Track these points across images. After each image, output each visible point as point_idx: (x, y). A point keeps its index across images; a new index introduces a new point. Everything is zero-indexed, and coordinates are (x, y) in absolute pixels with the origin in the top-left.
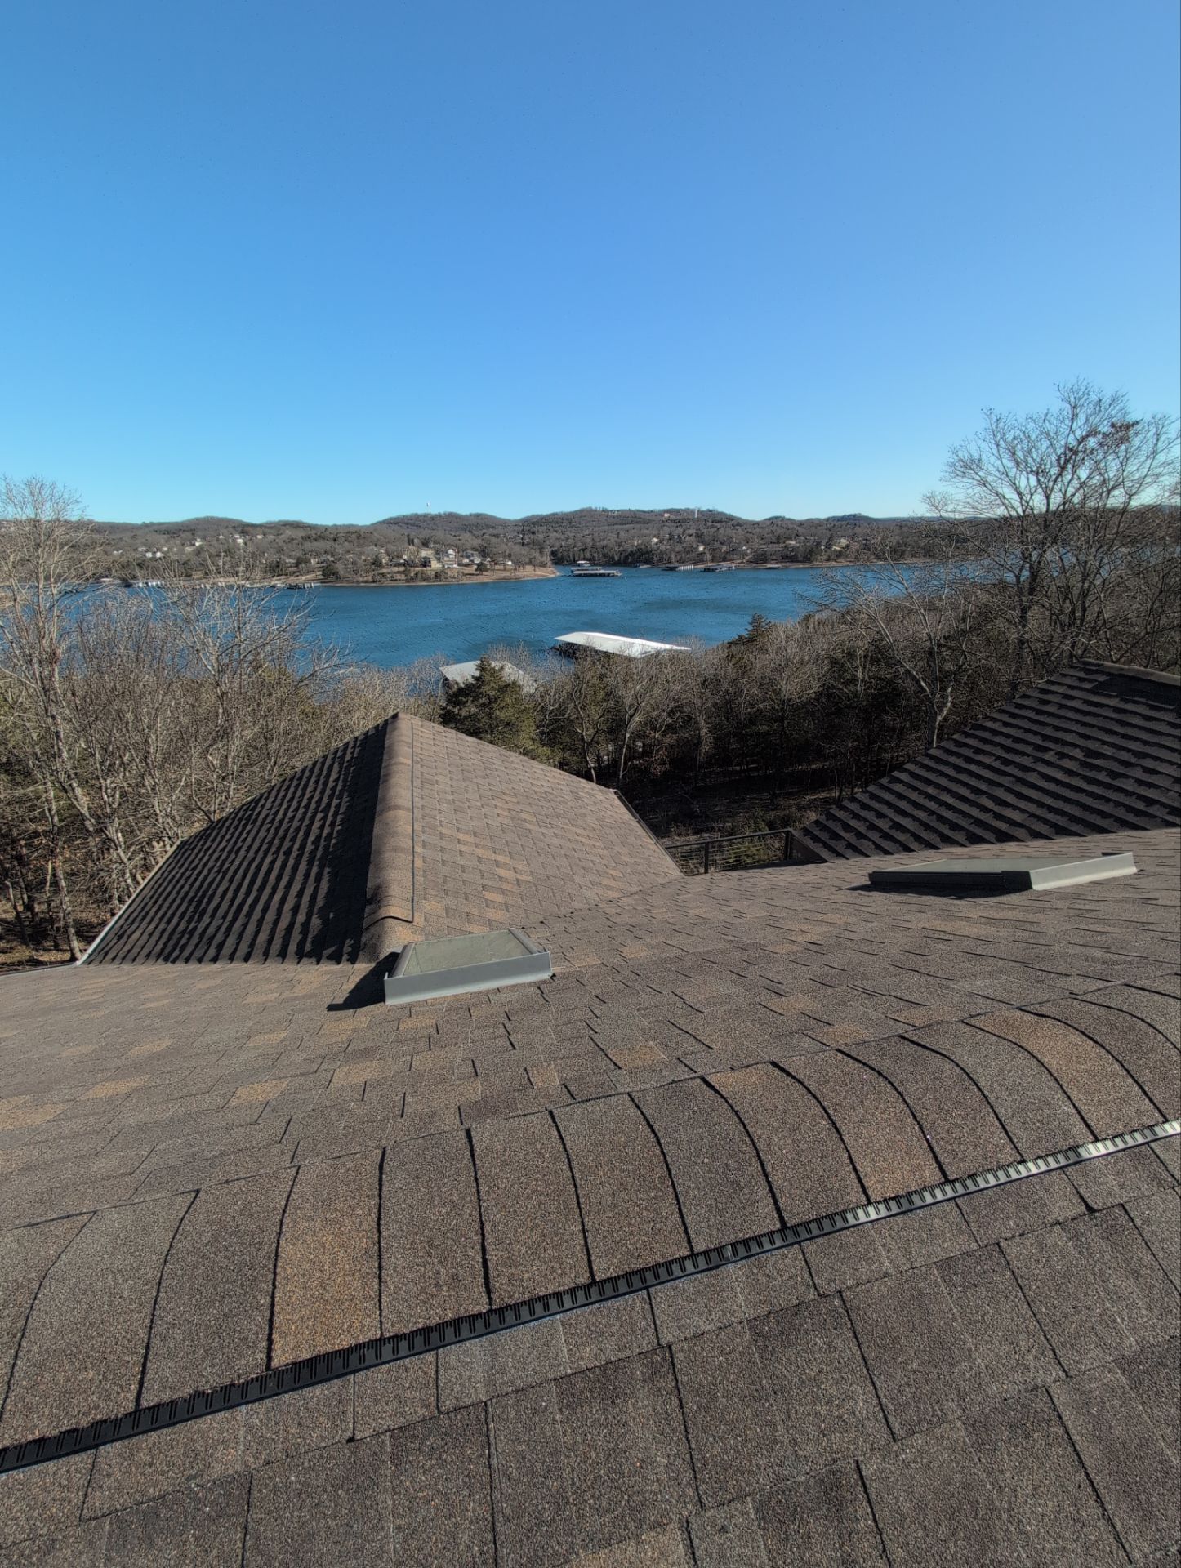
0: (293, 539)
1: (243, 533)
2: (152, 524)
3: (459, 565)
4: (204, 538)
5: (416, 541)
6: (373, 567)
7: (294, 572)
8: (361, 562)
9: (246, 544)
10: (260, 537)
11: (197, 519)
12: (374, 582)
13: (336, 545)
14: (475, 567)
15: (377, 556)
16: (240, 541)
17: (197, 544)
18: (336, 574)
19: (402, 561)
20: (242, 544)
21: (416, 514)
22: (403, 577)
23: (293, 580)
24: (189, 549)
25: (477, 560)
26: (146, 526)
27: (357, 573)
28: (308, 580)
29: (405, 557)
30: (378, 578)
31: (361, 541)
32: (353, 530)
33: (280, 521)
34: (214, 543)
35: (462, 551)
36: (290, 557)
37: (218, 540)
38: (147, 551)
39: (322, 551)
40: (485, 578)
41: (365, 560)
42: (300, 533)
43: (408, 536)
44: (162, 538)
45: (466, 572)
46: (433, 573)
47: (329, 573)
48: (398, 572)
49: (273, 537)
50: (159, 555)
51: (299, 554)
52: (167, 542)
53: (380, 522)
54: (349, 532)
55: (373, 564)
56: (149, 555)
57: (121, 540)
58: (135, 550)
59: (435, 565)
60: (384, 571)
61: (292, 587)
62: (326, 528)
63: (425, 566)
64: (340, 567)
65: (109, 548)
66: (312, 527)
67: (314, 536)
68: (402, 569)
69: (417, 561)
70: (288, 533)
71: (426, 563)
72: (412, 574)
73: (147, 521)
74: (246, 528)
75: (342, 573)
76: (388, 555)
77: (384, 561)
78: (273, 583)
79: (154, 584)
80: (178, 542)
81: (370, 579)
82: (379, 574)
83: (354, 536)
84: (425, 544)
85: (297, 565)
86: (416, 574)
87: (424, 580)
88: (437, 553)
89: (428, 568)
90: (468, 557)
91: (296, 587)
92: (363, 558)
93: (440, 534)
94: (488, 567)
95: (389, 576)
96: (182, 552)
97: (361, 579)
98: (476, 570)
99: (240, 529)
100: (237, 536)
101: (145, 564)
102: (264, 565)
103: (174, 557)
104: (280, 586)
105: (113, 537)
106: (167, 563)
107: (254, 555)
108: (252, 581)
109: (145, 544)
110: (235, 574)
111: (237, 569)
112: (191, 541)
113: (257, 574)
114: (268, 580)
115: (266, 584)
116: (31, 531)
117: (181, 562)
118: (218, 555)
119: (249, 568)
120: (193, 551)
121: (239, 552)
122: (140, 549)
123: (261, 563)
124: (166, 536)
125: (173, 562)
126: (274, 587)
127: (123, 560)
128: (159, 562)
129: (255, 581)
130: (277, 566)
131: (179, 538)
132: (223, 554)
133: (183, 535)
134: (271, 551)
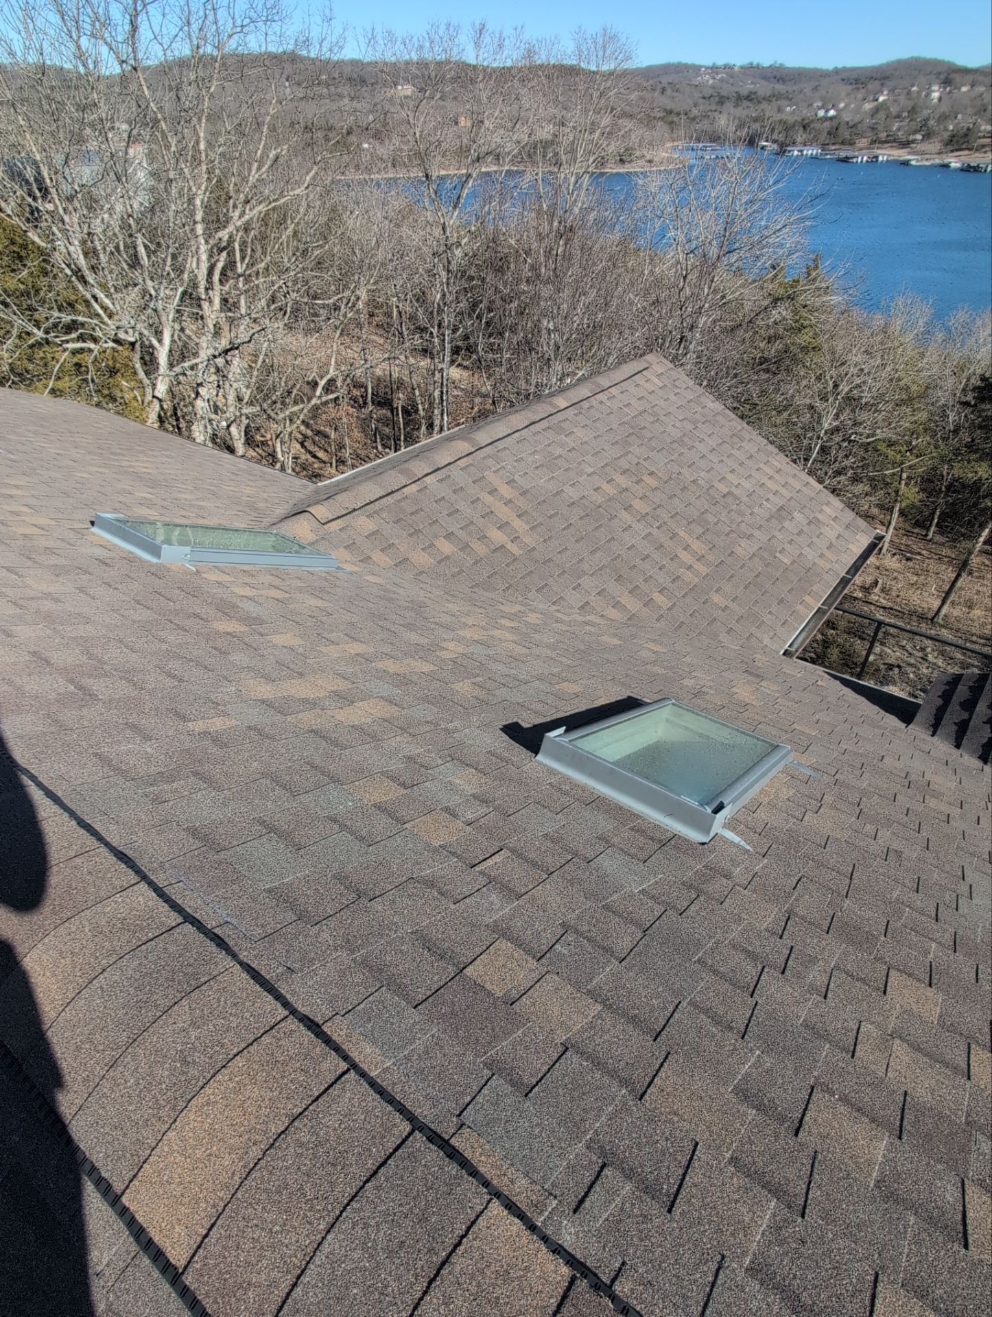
1: (947, 82)
2: (845, 69)
4: (892, 91)
9: (940, 99)
10: (964, 89)
11: (899, 62)
16: (936, 95)
17: (881, 99)
20: (936, 101)
24: (868, 106)
26: (837, 71)
34: (902, 99)
37: (908, 93)
38: (822, 107)
44: (845, 89)
50: (832, 113)
52: (848, 95)
56: (821, 113)
58: (809, 107)
61: (969, 169)
65: (783, 102)
73: (840, 66)
74: (952, 76)
78: (946, 161)
79: (810, 152)
80: (860, 96)
91: (976, 169)
96: (859, 110)
99: (942, 77)
100: (935, 88)
101: (812, 126)
102: (949, 133)
103: (846, 117)
104: (955, 165)
105: (795, 88)
106: (835, 126)
107: (943, 118)
108: (925, 155)
109: (823, 99)
110: (905, 144)
111: (911, 138)
112: (875, 94)
113: (934, 146)
114: (944, 156)
115: (937, 161)
116: (721, 80)
117: (850, 124)
118: (898, 116)
119: (928, 136)
120: (871, 109)
121: (926, 113)
122: (815, 105)
123: (946, 129)
124: (850, 87)
125: (842, 126)
126: (947, 166)
127: (791, 119)
128: (827, 124)
129: (927, 156)
130: (966, 135)
131: (864, 91)
132: (905, 114)
133: (870, 86)
134: (970, 110)
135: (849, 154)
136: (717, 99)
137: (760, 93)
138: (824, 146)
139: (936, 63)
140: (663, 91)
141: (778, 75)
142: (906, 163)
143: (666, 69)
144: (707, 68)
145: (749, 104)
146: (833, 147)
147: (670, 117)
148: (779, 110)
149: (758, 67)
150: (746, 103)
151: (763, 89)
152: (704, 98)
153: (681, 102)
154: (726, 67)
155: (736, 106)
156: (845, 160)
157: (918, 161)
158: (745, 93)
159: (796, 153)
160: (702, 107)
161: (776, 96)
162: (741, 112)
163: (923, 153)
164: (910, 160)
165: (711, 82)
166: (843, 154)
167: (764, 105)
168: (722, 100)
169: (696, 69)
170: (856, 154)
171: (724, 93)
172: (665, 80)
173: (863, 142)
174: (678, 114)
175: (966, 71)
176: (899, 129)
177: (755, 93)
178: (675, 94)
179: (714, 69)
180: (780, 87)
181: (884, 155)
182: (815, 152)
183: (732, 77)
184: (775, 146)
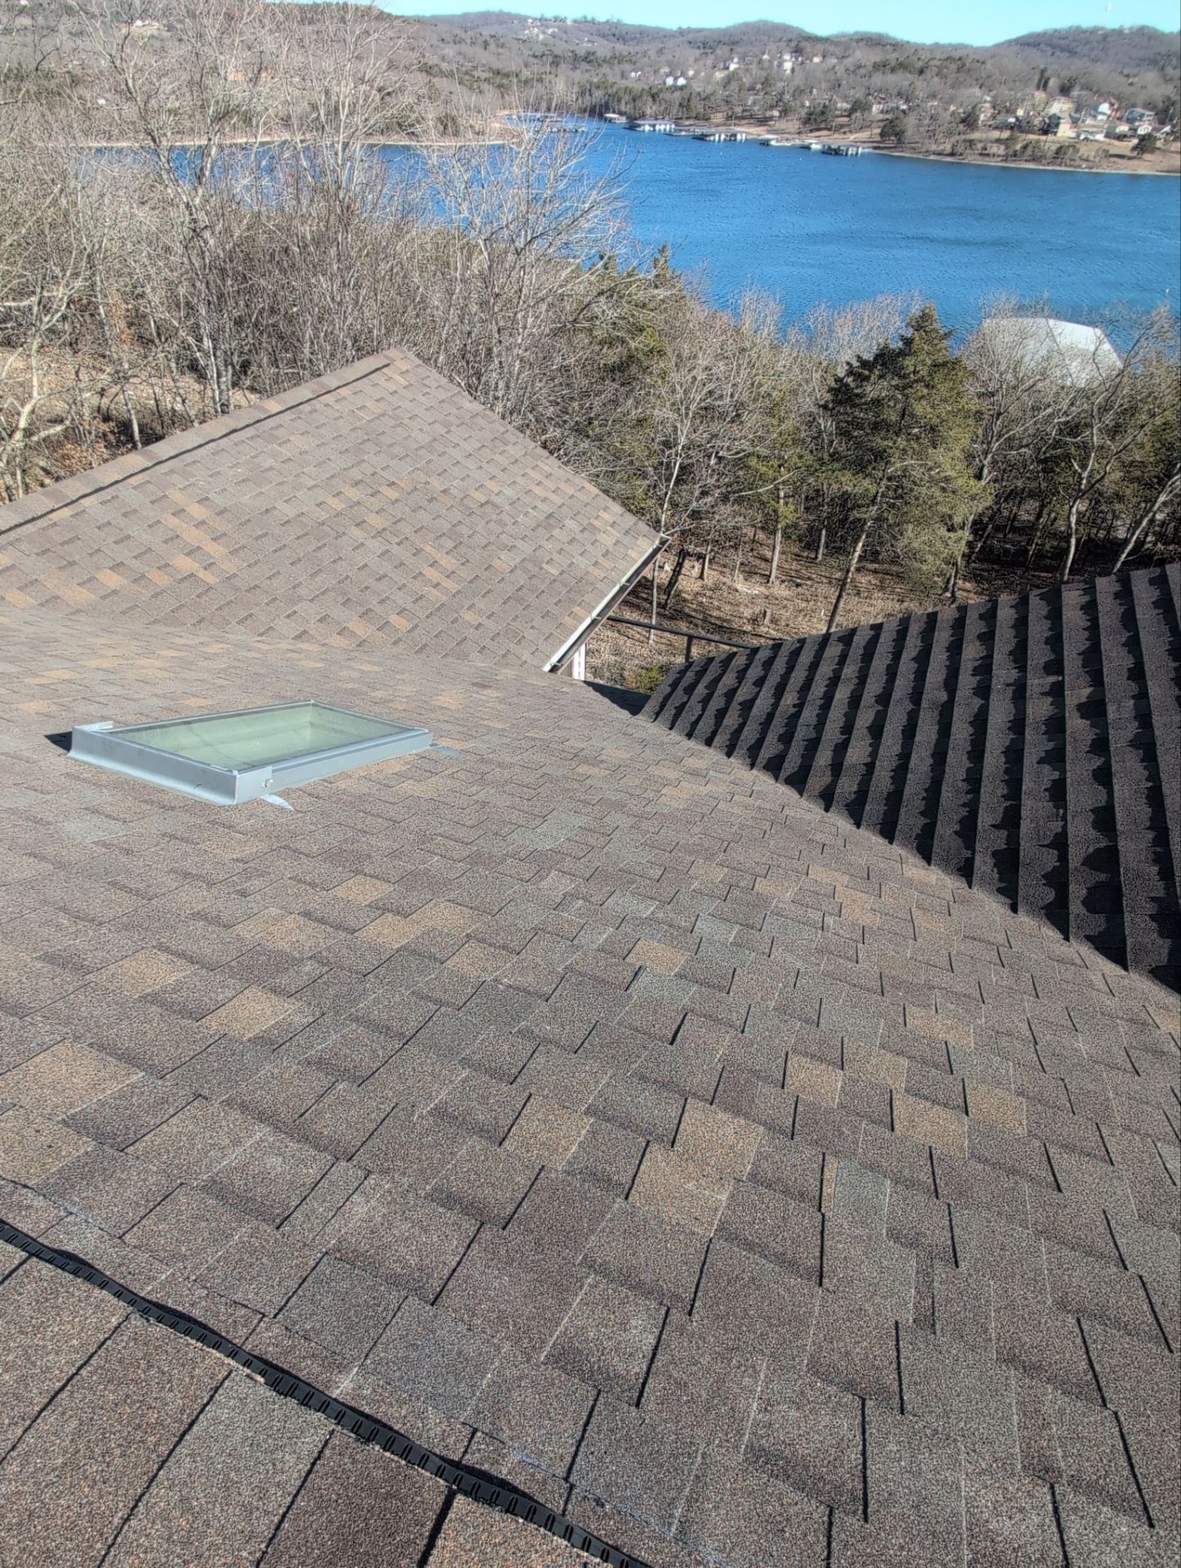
0: (859, 67)
1: (797, 51)
2: (689, 31)
3: (1107, 136)
4: (742, 59)
5: (1051, 82)
6: (961, 127)
7: (842, 126)
8: (946, 117)
9: (793, 70)
10: (816, 60)
11: (746, 25)
12: (952, 154)
13: (920, 83)
14: (1135, 141)
15: (974, 108)
16: (788, 66)
17: (733, 67)
18: (899, 135)
19: (1012, 120)
20: (788, 72)
21: (1078, 28)
22: (1001, 150)
23: (836, 140)
24: (719, 75)
25: (1144, 129)
26: (681, 32)
27: (932, 134)
28: (857, 141)
29: (1020, 113)
30: (960, 149)
31: (962, 77)
32: (956, 55)
33: (856, 33)
34: (754, 67)
35: (1125, 107)
36: (845, 98)
37: (760, 62)
38: (670, 74)
39: (895, 91)
40: (1145, 167)
41: (953, 112)
42: (875, 56)
43: (1043, 72)
44: (693, 55)
45: (1112, 151)
46: (1054, 148)
47: (892, 131)
48: (998, 141)
49: (834, 61)
50: (681, 82)
51: (859, 94)
52: (696, 60)
53: (1009, 43)
54: (949, 59)
55: (963, 121)
56: (670, 81)
57: (645, 54)
58: (656, 72)
59: (1065, 131)
60: (976, 135)
61: (831, 152)
62: (917, 49)
63: (1045, 132)
64: (910, 122)
65: (627, 67)
66: (897, 45)
67: (893, 63)
68: (1006, 134)
69: (1037, 121)
70: (860, 55)
71: (1049, 127)
72: (1018, 147)
74: (803, 44)
75: (909, 133)
76: (994, 108)
77: (982, 117)
78: (807, 142)
79: (662, 127)
80: (709, 62)
81: (948, 148)
82: (965, 141)
83: (954, 67)
84: (1065, 91)
85: (850, 113)
86: (1025, 147)
87: (1034, 159)
88: (1078, 110)
89: (1050, 137)
90: (1130, 121)
91: (836, 152)
92: (952, 108)
93: (1101, 72)
94: (1159, 144)
95: (980, 146)
96: (708, 80)
97: (934, 147)
98: (1134, 148)
99: (793, 44)
100: (787, 57)
101: (661, 96)
102: (806, 110)
103: (697, 87)
104: (816, 147)
105: (637, 49)
106: (686, 97)
107: (798, 92)
108: (782, 136)
109: (669, 64)
110: (763, 121)
111: (768, 114)
112: (725, 61)
113: (792, 125)
114: (803, 136)
115: (798, 142)
116: (553, 36)
117: (703, 96)
118: (752, 88)
119: (785, 113)
120: (723, 79)
121: (780, 85)
122: (662, 71)
123: (803, 106)
124: (698, 52)
125: (694, 95)
126: (807, 148)
127: (638, 87)
128: (677, 94)
129: (786, 136)
130: (823, 113)
131: (712, 57)
132: (759, 86)
133: (718, 51)
134: (824, 85)
135: (705, 131)
136: (550, 59)
137: (599, 54)
138: (677, 121)
139: (786, 29)
140: (486, 45)
141: (616, 33)
142: (766, 143)
143: (486, 18)
144: (535, 19)
145: (588, 67)
146: (687, 123)
147: (501, 79)
148: (623, 76)
149: (593, 22)
150: (584, 66)
151: (603, 48)
152: (535, 56)
153: (511, 62)
154: (556, 19)
155: (574, 68)
156: (702, 138)
157: (778, 141)
158: (582, 52)
159: (647, 128)
160: (536, 69)
161: (616, 59)
162: (577, 76)
163: (783, 132)
164: (769, 140)
165: (541, 37)
166: (699, 131)
167: (605, 69)
168: (556, 61)
169: (522, 19)
170: (713, 130)
171: (558, 51)
172: (486, 32)
173: (718, 118)
174: (507, 75)
175: (815, 40)
176: (754, 103)
177: (594, 53)
178: (500, 50)
179: (543, 22)
180: (620, 47)
181: (744, 132)
182: (668, 128)
183: (565, 32)
184: (623, 120)
